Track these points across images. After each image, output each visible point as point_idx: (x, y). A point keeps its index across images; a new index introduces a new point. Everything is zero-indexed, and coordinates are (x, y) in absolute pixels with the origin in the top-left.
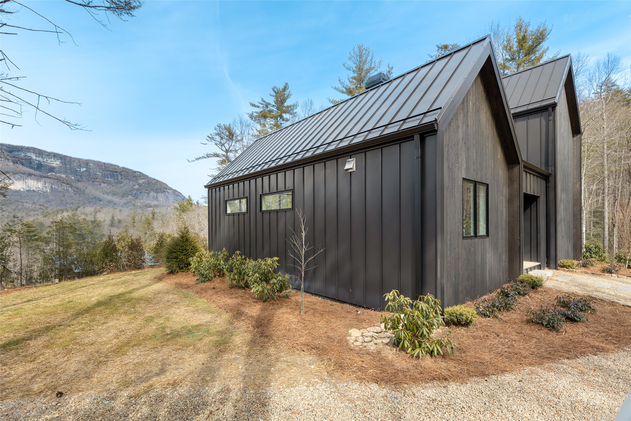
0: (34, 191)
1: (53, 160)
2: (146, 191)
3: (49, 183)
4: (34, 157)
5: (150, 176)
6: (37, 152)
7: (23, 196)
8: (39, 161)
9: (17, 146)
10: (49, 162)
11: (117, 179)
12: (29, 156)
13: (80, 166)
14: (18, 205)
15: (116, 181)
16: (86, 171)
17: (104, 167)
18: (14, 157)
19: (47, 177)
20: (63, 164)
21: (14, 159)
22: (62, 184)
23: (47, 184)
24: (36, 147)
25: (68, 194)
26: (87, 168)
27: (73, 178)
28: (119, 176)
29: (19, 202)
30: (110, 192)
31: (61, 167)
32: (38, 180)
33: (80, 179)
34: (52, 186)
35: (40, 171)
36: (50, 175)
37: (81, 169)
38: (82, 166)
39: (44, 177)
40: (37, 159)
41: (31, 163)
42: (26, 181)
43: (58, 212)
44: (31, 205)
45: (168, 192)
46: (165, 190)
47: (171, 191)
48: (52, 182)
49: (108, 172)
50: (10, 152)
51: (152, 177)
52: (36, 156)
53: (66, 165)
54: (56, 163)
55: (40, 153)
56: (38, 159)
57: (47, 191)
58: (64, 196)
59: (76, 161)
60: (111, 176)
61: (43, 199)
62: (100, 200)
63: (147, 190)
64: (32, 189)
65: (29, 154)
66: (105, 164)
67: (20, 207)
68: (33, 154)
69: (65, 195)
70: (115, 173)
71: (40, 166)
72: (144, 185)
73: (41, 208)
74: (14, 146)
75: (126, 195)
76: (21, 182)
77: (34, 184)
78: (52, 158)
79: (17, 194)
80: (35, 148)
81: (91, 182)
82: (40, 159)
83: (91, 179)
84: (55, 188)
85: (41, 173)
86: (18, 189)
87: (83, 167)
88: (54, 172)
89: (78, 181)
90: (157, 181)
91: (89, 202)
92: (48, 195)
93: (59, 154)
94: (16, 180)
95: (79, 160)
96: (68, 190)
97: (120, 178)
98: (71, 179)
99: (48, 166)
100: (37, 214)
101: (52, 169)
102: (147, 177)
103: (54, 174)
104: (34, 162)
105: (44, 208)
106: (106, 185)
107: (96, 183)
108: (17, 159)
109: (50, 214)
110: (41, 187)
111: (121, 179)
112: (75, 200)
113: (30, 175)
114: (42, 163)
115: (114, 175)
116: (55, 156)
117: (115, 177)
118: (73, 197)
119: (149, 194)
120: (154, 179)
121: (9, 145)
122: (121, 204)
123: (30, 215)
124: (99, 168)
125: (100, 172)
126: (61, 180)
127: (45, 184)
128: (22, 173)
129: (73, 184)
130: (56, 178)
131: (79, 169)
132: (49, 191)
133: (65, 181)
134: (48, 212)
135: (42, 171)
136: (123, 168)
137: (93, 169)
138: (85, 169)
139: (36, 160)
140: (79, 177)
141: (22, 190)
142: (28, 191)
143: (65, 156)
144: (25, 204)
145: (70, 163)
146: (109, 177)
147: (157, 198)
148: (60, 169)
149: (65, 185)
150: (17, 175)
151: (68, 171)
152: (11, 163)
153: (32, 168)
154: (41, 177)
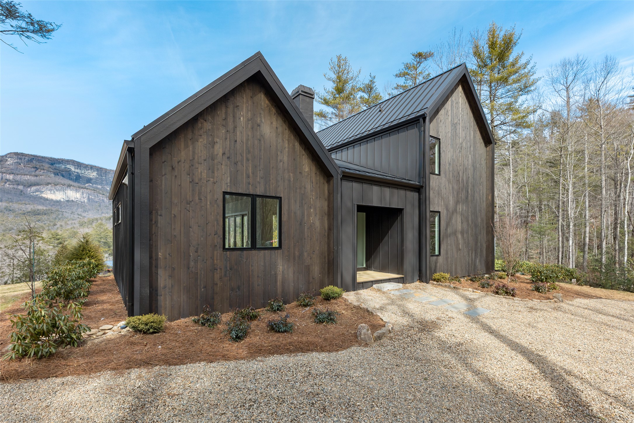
0: (73, 201)
1: (90, 172)
3: (87, 193)
4: (73, 169)
6: (76, 164)
7: (63, 206)
8: (77, 173)
9: (58, 159)
10: (86, 173)
12: (68, 168)
14: (59, 215)
18: (55, 169)
19: (85, 188)
20: (99, 176)
21: (55, 171)
22: (98, 194)
23: (84, 194)
24: (75, 160)
25: (103, 204)
27: (108, 189)
29: (59, 211)
31: (97, 178)
32: (77, 191)
34: (89, 197)
35: (78, 182)
36: (87, 186)
39: (82, 188)
41: (70, 175)
42: (66, 191)
43: (93, 221)
44: (70, 214)
48: (89, 192)
50: (52, 164)
52: (75, 168)
53: (102, 177)
54: (93, 175)
55: (79, 165)
56: (76, 171)
57: (84, 201)
58: (100, 206)
59: (111, 173)
61: (81, 208)
64: (71, 200)
65: (68, 166)
67: (60, 217)
68: (72, 166)
71: (78, 178)
73: (78, 218)
74: (55, 159)
76: (61, 193)
77: (73, 195)
78: (89, 170)
79: (58, 204)
82: (78, 171)
84: (92, 198)
85: (79, 185)
86: (58, 199)
88: (91, 183)
92: (86, 205)
93: (95, 166)
94: (57, 191)
96: (103, 200)
98: (107, 189)
99: (86, 177)
100: (74, 223)
101: (89, 180)
103: (91, 185)
104: (73, 174)
105: (82, 218)
108: (58, 171)
109: (85, 223)
110: (79, 198)
113: (69, 186)
114: (81, 175)
116: (92, 167)
118: (108, 207)
121: (51, 158)
123: (68, 224)
126: (97, 190)
127: (83, 194)
128: (62, 184)
130: (93, 189)
132: (86, 201)
133: (101, 192)
134: (84, 221)
135: (80, 183)
139: (74, 172)
141: (62, 200)
142: (68, 201)
143: (101, 168)
144: (64, 213)
145: (106, 175)
148: (97, 180)
149: (101, 195)
150: (58, 186)
151: (104, 182)
152: (53, 175)
153: (71, 179)
154: (79, 188)
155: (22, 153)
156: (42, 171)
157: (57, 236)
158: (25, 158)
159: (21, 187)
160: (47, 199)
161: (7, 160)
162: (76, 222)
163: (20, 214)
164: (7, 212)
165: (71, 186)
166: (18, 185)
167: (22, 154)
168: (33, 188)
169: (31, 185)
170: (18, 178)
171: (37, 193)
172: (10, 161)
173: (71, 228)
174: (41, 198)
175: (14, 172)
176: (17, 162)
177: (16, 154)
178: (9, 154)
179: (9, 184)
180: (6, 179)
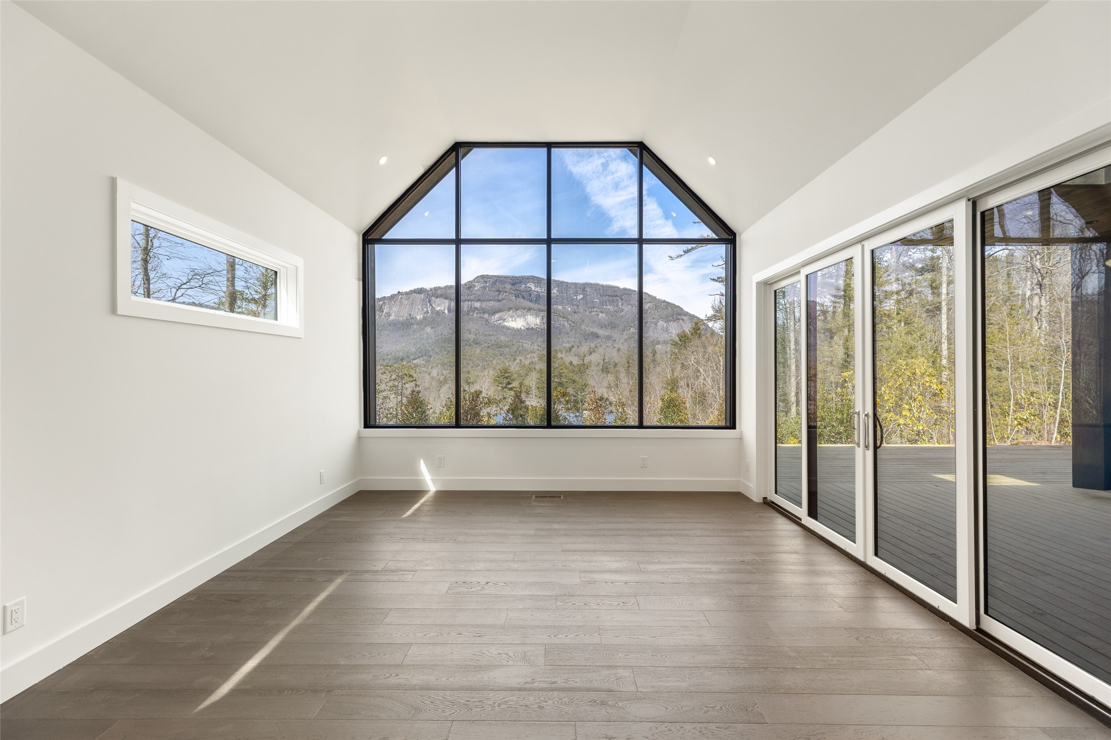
0: (533, 328)
2: (653, 321)
4: (533, 287)
5: (658, 298)
6: (537, 281)
7: (523, 335)
8: (537, 292)
9: (519, 277)
11: (617, 305)
12: (529, 288)
13: (576, 293)
14: (519, 347)
15: (616, 308)
16: (583, 299)
17: (602, 292)
18: (516, 290)
20: (559, 293)
21: (516, 292)
22: (559, 318)
25: (564, 330)
26: (583, 294)
27: (569, 309)
28: (620, 301)
29: (519, 342)
30: (608, 325)
31: (558, 296)
32: (537, 316)
33: (577, 311)
35: (538, 304)
37: (578, 297)
38: (579, 292)
39: (542, 311)
40: (536, 290)
41: (530, 295)
42: (526, 317)
44: (530, 345)
45: (683, 320)
46: (679, 317)
47: (687, 317)
49: (607, 297)
50: (513, 284)
51: (661, 298)
52: (535, 286)
53: (564, 294)
55: (539, 281)
57: (544, 328)
58: (560, 333)
59: (573, 287)
60: (610, 302)
61: (541, 338)
62: (598, 337)
63: (653, 319)
64: (531, 327)
65: (528, 285)
66: (603, 286)
67: (520, 349)
68: (532, 284)
69: (562, 332)
70: (615, 298)
71: (538, 299)
72: (650, 311)
73: (538, 350)
74: (516, 277)
75: (628, 328)
76: (522, 319)
77: (533, 321)
79: (518, 333)
80: (534, 277)
81: (588, 313)
82: (539, 289)
83: (588, 308)
85: (539, 307)
86: (519, 327)
87: (580, 294)
89: (575, 312)
90: (668, 303)
91: (586, 339)
94: (518, 317)
95: (575, 284)
96: (564, 325)
97: (620, 304)
98: (568, 310)
100: (534, 357)
102: (655, 298)
104: (533, 294)
105: (541, 349)
106: (604, 315)
107: (593, 313)
108: (519, 293)
110: (539, 324)
111: (622, 304)
112: (572, 338)
113: (529, 309)
114: (541, 294)
115: (613, 300)
117: (615, 304)
118: (569, 333)
119: (656, 324)
120: (664, 301)
121: (513, 277)
122: (622, 341)
124: (597, 293)
125: (598, 299)
126: (558, 313)
127: (543, 319)
128: (523, 309)
129: (569, 317)
131: (575, 297)
133: (561, 314)
136: (625, 289)
137: (590, 295)
138: (581, 296)
139: (534, 291)
140: (575, 307)
141: (523, 328)
142: (528, 329)
143: (562, 282)
144: (525, 344)
145: (567, 291)
146: (608, 304)
147: (667, 330)
148: (557, 299)
149: (561, 319)
150: (518, 311)
151: (565, 301)
152: (514, 298)
153: (531, 301)
154: (539, 311)
155: (487, 275)
156: (505, 294)
157: (505, 373)
158: (490, 281)
159: (486, 316)
160: (508, 328)
161: (475, 285)
162: (535, 355)
163: (486, 347)
164: (474, 346)
165: (532, 309)
166: (484, 313)
167: (488, 277)
168: (497, 316)
169: (494, 313)
170: (484, 305)
171: (500, 322)
172: (478, 286)
173: (530, 364)
174: (504, 327)
175: (481, 298)
176: (483, 287)
177: (483, 277)
178: (476, 278)
179: (477, 313)
180: (475, 308)
